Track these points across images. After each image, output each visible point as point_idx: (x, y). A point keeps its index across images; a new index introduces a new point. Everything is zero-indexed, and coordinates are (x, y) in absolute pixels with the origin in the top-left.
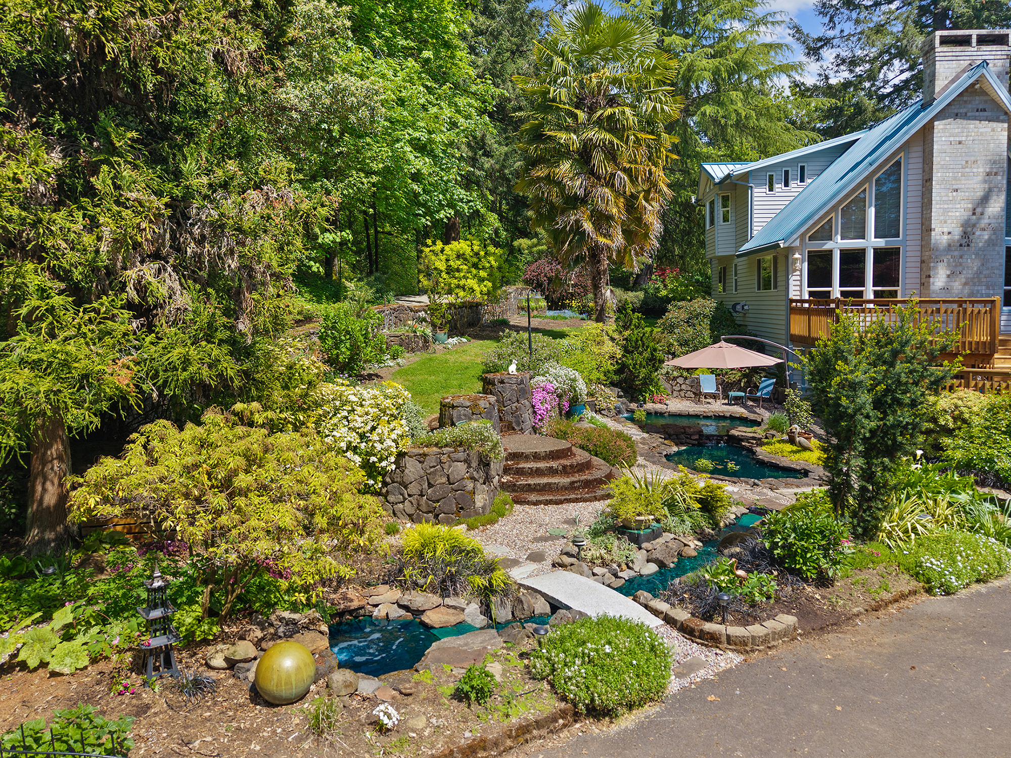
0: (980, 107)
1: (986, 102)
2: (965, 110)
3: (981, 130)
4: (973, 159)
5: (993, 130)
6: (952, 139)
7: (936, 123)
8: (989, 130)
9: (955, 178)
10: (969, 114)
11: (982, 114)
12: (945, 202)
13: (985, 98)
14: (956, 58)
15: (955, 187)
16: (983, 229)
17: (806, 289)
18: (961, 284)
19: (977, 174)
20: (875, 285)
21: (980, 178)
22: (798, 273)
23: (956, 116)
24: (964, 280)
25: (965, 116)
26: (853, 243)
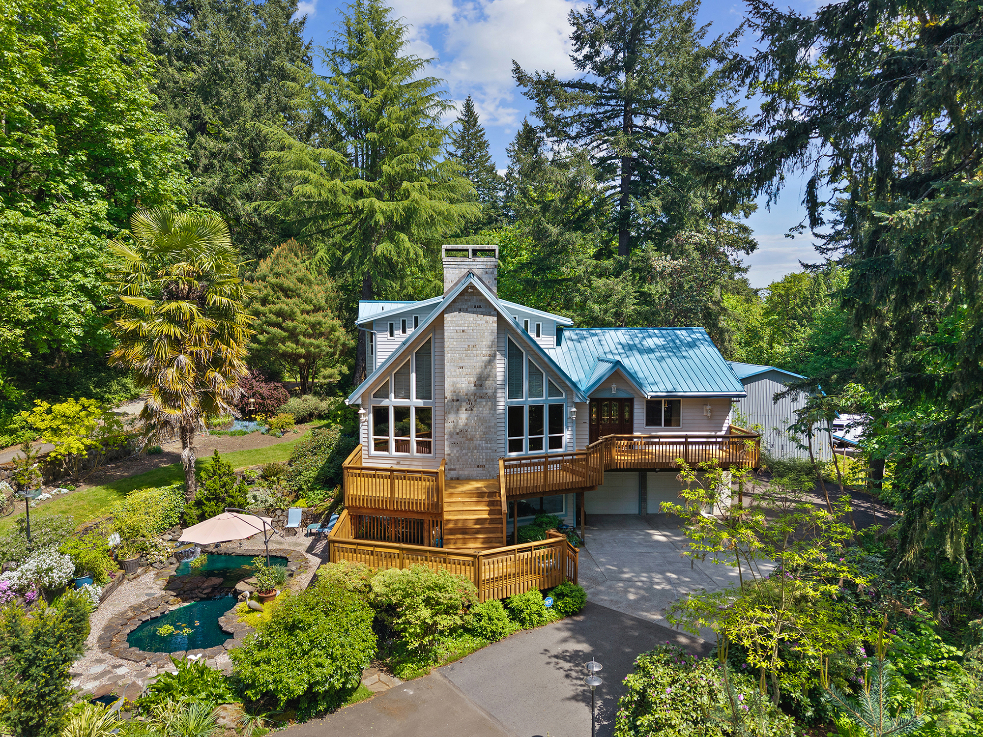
0: (477, 304)
1: (481, 300)
2: (466, 307)
3: (478, 322)
4: (473, 344)
5: (487, 322)
6: (457, 328)
7: (446, 316)
8: (484, 322)
9: (461, 359)
10: (469, 309)
11: (478, 309)
12: (454, 376)
13: (480, 298)
14: (458, 267)
15: (461, 365)
16: (481, 397)
17: (372, 437)
18: (467, 440)
19: (477, 355)
20: (417, 436)
21: (478, 358)
22: (366, 423)
23: (460, 311)
24: (469, 437)
25: (466, 311)
26: (402, 402)
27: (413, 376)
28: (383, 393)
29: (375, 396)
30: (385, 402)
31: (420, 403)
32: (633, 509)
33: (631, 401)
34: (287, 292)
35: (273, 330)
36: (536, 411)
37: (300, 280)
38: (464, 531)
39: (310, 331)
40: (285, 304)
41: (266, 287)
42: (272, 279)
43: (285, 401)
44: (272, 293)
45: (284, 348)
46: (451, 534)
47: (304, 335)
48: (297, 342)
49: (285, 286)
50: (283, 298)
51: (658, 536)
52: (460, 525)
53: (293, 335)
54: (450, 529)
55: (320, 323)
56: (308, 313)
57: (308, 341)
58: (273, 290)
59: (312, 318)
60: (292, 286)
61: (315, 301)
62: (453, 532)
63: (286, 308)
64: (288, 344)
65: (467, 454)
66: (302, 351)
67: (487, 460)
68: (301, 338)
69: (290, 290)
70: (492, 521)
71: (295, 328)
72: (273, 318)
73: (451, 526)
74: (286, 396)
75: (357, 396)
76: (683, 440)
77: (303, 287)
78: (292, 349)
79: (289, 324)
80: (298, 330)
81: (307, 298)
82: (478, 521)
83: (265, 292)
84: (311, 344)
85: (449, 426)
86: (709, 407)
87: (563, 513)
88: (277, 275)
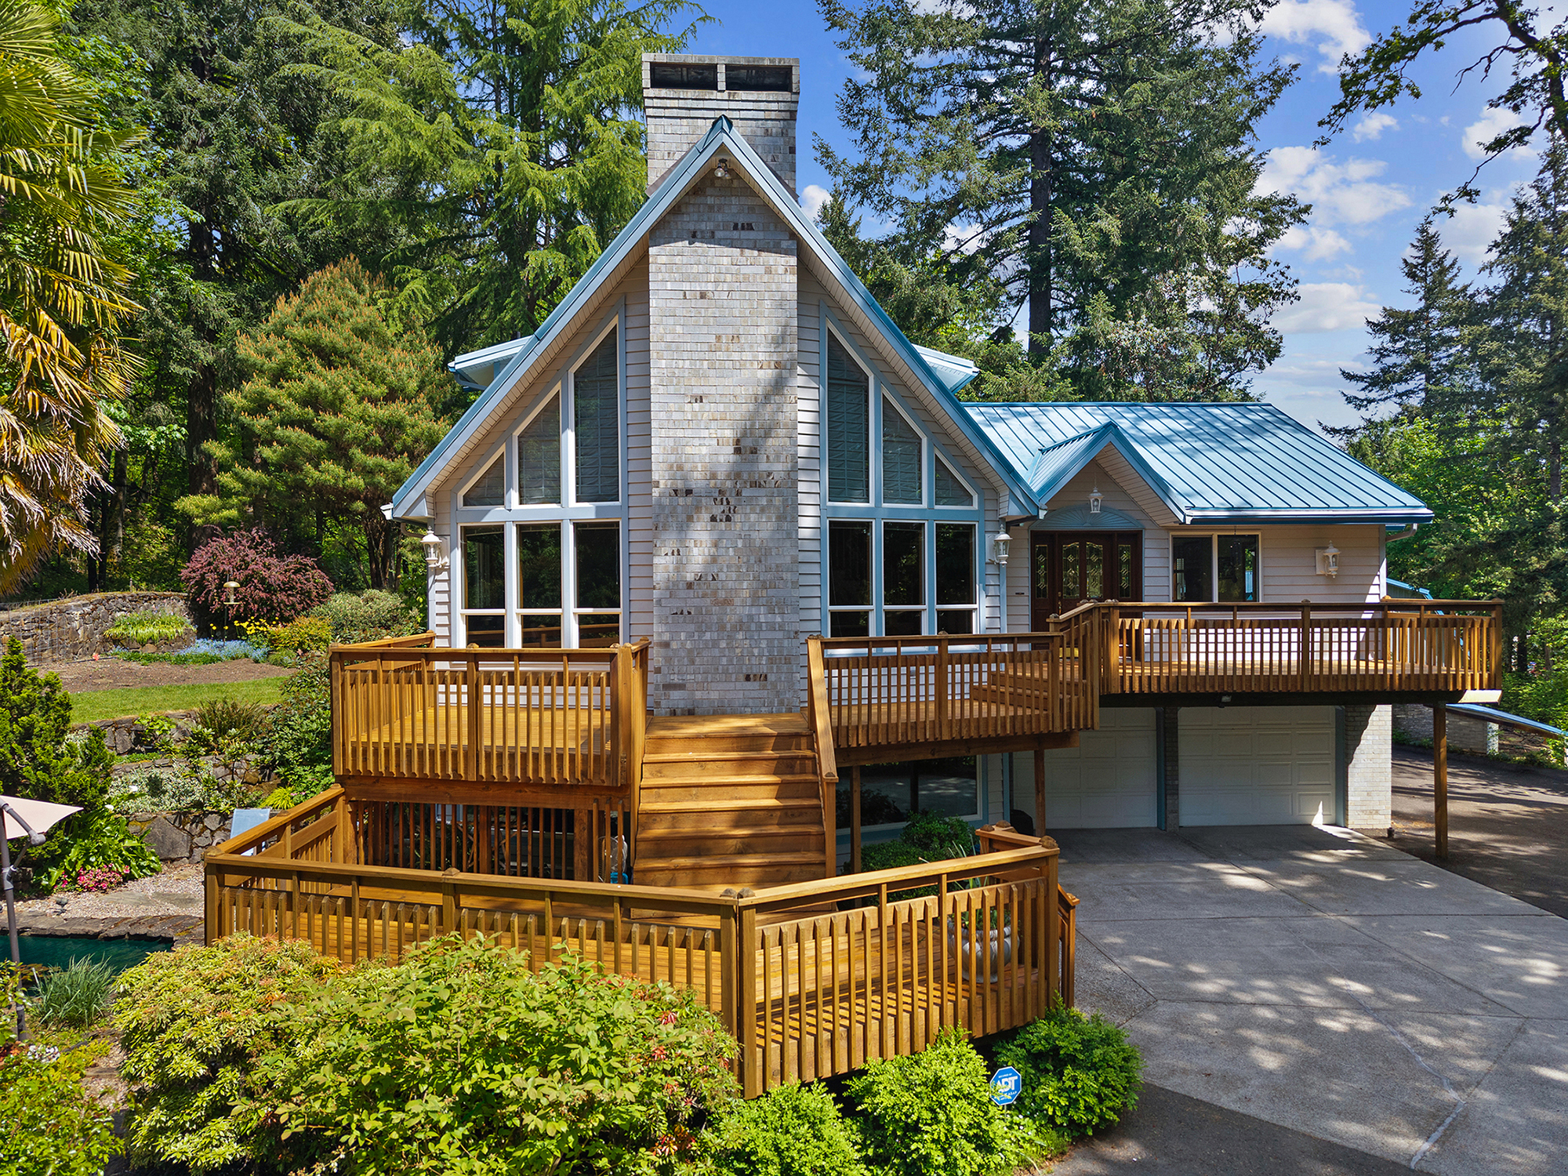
0: (742, 220)
1: (751, 209)
2: (710, 226)
3: (744, 270)
4: (730, 331)
5: (768, 271)
6: (686, 286)
7: (652, 251)
8: (762, 270)
9: (696, 373)
10: (719, 234)
11: (745, 234)
12: (676, 425)
13: (750, 201)
14: (688, 114)
15: (697, 391)
16: (755, 484)
17: (460, 612)
18: (716, 603)
19: (740, 366)
20: (580, 605)
21: (745, 373)
22: (444, 576)
23: (693, 237)
24: (722, 594)
25: (711, 238)
26: (539, 512)
27: (569, 440)
28: (490, 492)
29: (468, 500)
30: (494, 516)
31: (588, 511)
32: (1142, 814)
33: (1134, 538)
34: (328, 356)
35: (295, 434)
36: (903, 538)
37: (362, 333)
38: (698, 845)
39: (376, 437)
40: (322, 379)
41: (282, 348)
42: (298, 331)
43: (323, 598)
44: (298, 360)
45: (316, 474)
46: (660, 854)
47: (366, 451)
48: (348, 463)
49: (326, 341)
50: (319, 368)
51: (1239, 878)
52: (687, 828)
53: (338, 448)
54: (658, 840)
55: (399, 425)
56: (374, 401)
57: (371, 461)
58: (303, 355)
59: (383, 412)
60: (340, 343)
61: (392, 378)
62: (664, 848)
63: (323, 386)
64: (328, 465)
65: (715, 644)
66: (357, 481)
67: (771, 660)
68: (356, 452)
69: (335, 350)
70: (786, 815)
71: (342, 430)
72: (296, 410)
73: (659, 830)
74: (324, 588)
75: (414, 495)
76: (1297, 616)
77: (366, 347)
78: (337, 477)
79: (330, 420)
80: (349, 435)
81: (375, 370)
82: (743, 817)
83: (280, 356)
84: (381, 469)
85: (663, 563)
86: (1331, 551)
87: (978, 817)
88: (310, 321)
